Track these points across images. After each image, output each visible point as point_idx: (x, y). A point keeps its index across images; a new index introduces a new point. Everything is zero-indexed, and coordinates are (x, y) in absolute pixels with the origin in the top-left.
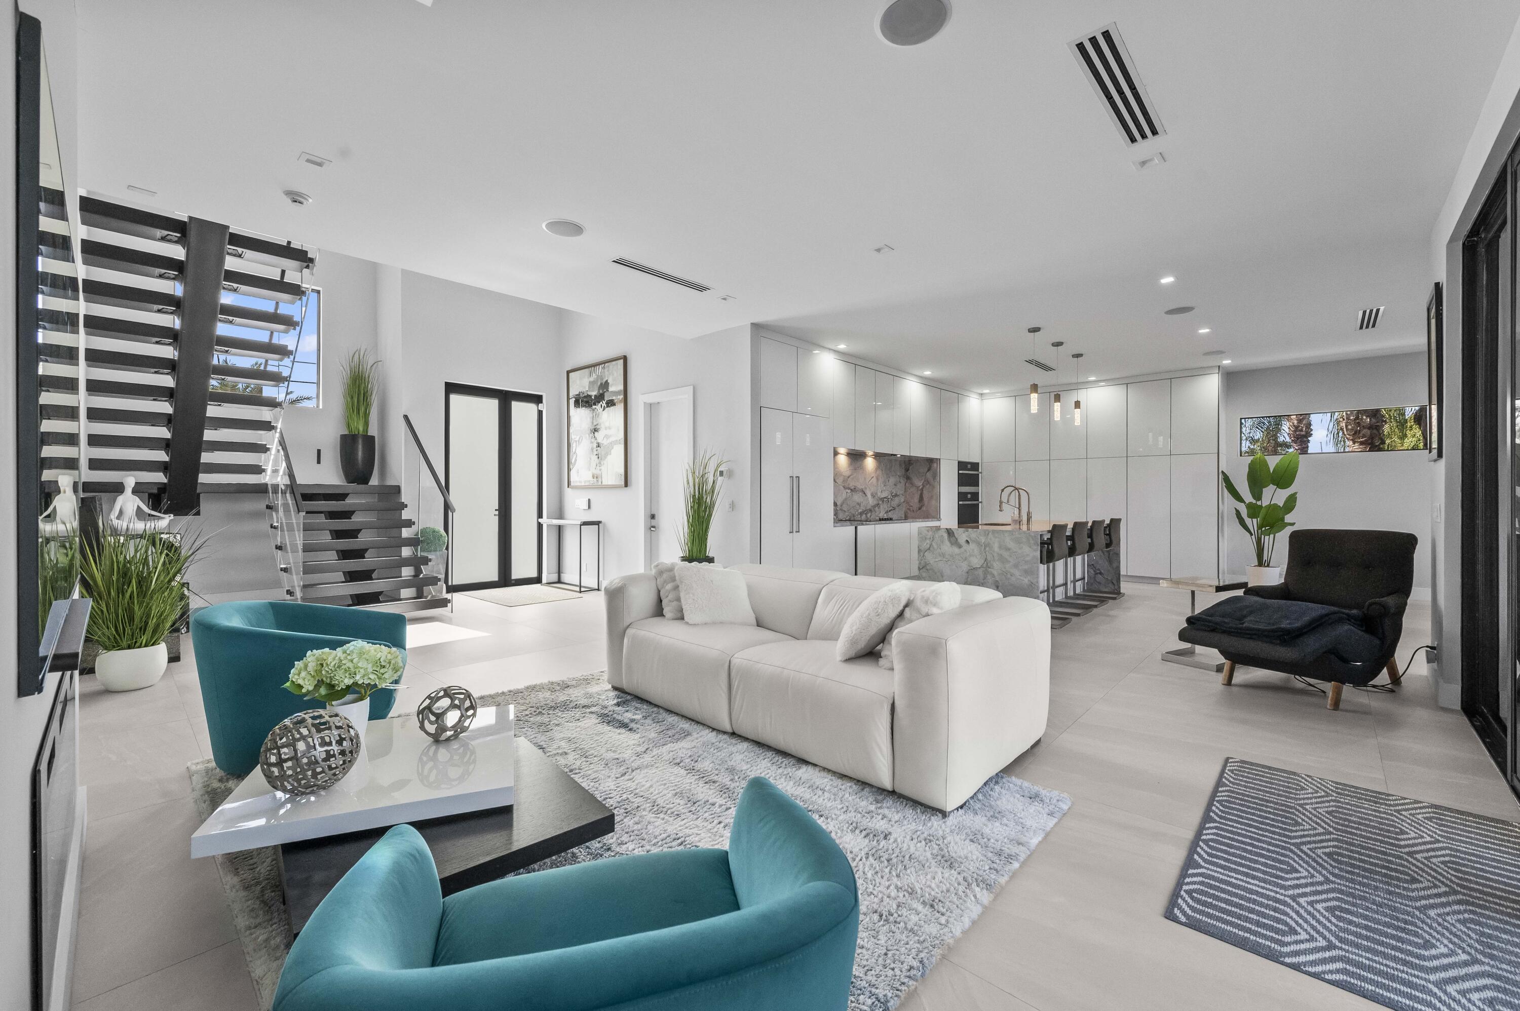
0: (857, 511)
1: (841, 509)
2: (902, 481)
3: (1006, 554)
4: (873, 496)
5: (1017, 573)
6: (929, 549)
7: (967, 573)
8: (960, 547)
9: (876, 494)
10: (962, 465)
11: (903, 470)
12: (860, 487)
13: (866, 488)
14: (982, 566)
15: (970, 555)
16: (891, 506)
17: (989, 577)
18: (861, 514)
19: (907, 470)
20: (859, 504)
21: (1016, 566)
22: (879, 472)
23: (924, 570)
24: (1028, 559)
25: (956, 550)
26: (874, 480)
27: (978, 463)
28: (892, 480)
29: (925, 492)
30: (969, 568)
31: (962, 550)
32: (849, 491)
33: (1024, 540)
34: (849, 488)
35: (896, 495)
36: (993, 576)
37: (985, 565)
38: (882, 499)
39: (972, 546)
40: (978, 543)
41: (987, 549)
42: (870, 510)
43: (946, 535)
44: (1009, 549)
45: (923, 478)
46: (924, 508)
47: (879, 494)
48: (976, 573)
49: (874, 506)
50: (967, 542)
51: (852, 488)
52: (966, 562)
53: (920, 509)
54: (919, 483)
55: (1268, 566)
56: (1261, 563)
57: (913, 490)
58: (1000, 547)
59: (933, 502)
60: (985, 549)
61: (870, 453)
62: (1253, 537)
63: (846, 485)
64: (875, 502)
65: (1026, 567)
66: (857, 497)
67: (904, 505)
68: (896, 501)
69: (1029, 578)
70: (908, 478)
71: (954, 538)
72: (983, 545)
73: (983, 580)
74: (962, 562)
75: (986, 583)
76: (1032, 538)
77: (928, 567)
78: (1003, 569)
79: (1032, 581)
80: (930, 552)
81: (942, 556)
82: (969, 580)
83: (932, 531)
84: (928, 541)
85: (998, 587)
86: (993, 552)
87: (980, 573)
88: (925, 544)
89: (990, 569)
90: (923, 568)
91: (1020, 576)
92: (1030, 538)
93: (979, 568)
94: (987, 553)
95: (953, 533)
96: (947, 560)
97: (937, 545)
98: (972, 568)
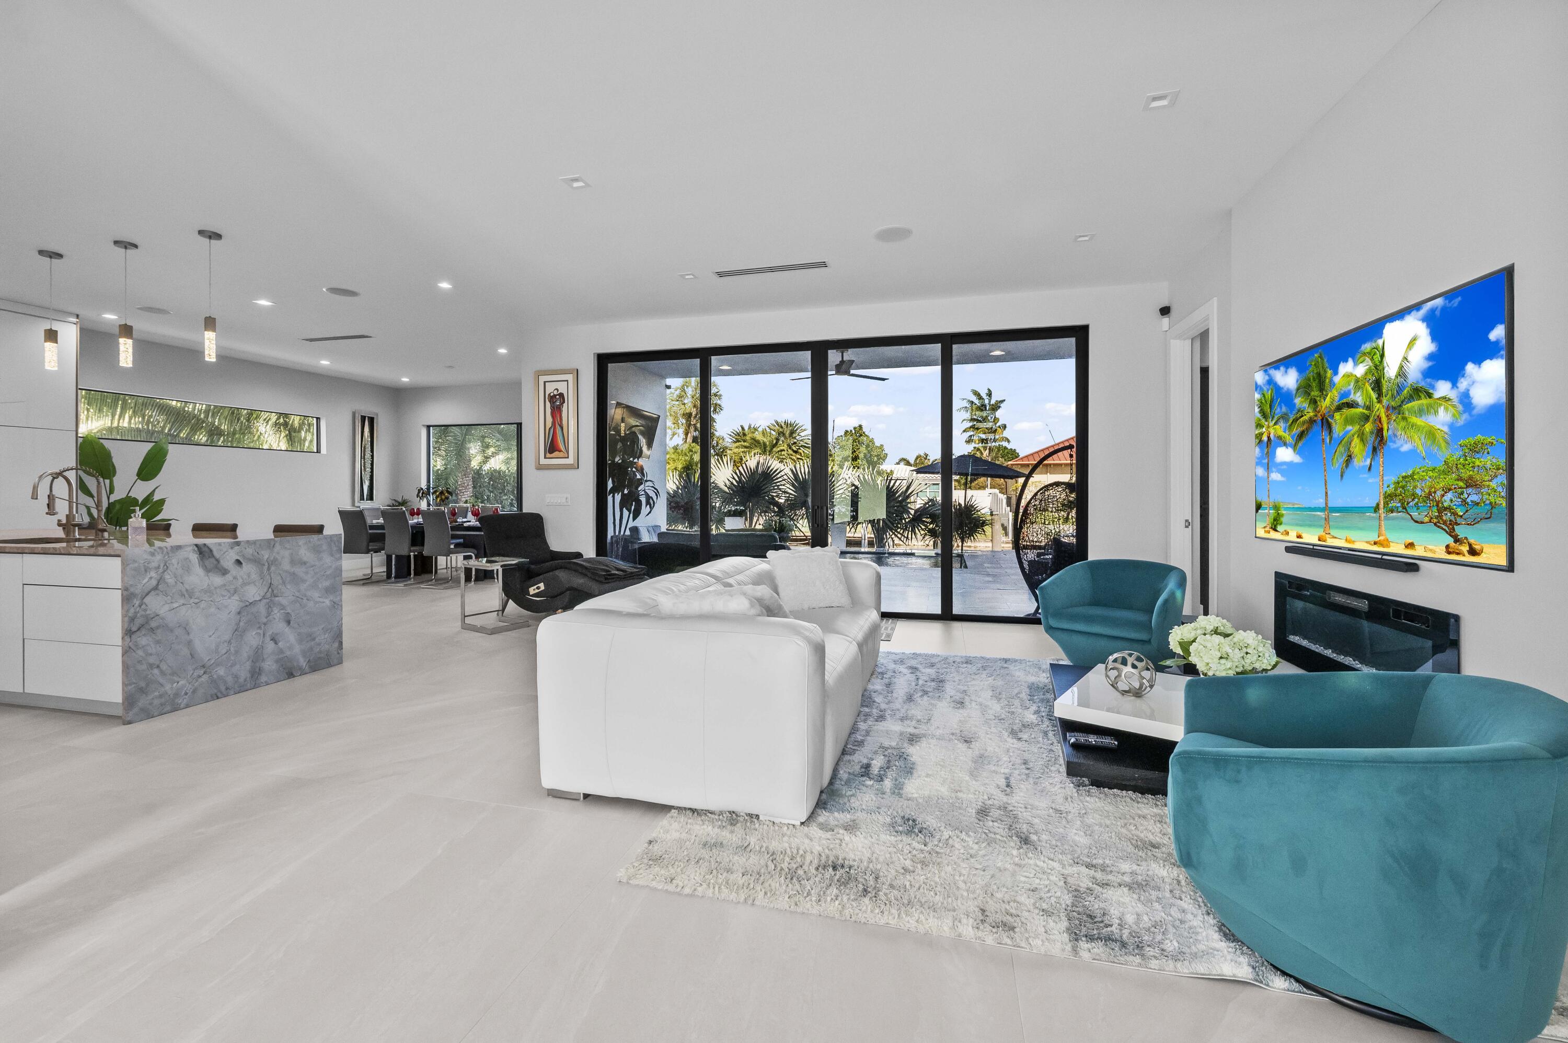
3: (300, 571)
5: (316, 595)
6: (156, 588)
7: (239, 613)
8: (224, 572)
14: (264, 597)
15: (245, 584)
17: (276, 610)
21: (314, 586)
23: (143, 631)
24: (328, 573)
25: (217, 580)
30: (242, 605)
31: (229, 577)
33: (325, 547)
36: (283, 607)
37: (269, 595)
39: (247, 567)
40: (256, 561)
41: (273, 568)
43: (194, 557)
44: (305, 563)
48: (254, 609)
50: (239, 562)
52: (236, 597)
58: (293, 562)
60: (269, 569)
69: (331, 597)
71: (212, 560)
72: (266, 564)
73: (266, 617)
74: (229, 598)
75: (270, 621)
76: (335, 543)
77: (153, 624)
78: (297, 594)
79: (335, 600)
80: (158, 594)
81: (187, 596)
82: (242, 624)
83: (162, 553)
84: (153, 574)
85: (289, 622)
86: (281, 572)
87: (262, 608)
88: (146, 580)
89: (277, 599)
90: (139, 629)
91: (319, 597)
92: (333, 544)
93: (260, 600)
94: (272, 575)
95: (211, 551)
96: (197, 601)
97: (176, 577)
98: (247, 603)
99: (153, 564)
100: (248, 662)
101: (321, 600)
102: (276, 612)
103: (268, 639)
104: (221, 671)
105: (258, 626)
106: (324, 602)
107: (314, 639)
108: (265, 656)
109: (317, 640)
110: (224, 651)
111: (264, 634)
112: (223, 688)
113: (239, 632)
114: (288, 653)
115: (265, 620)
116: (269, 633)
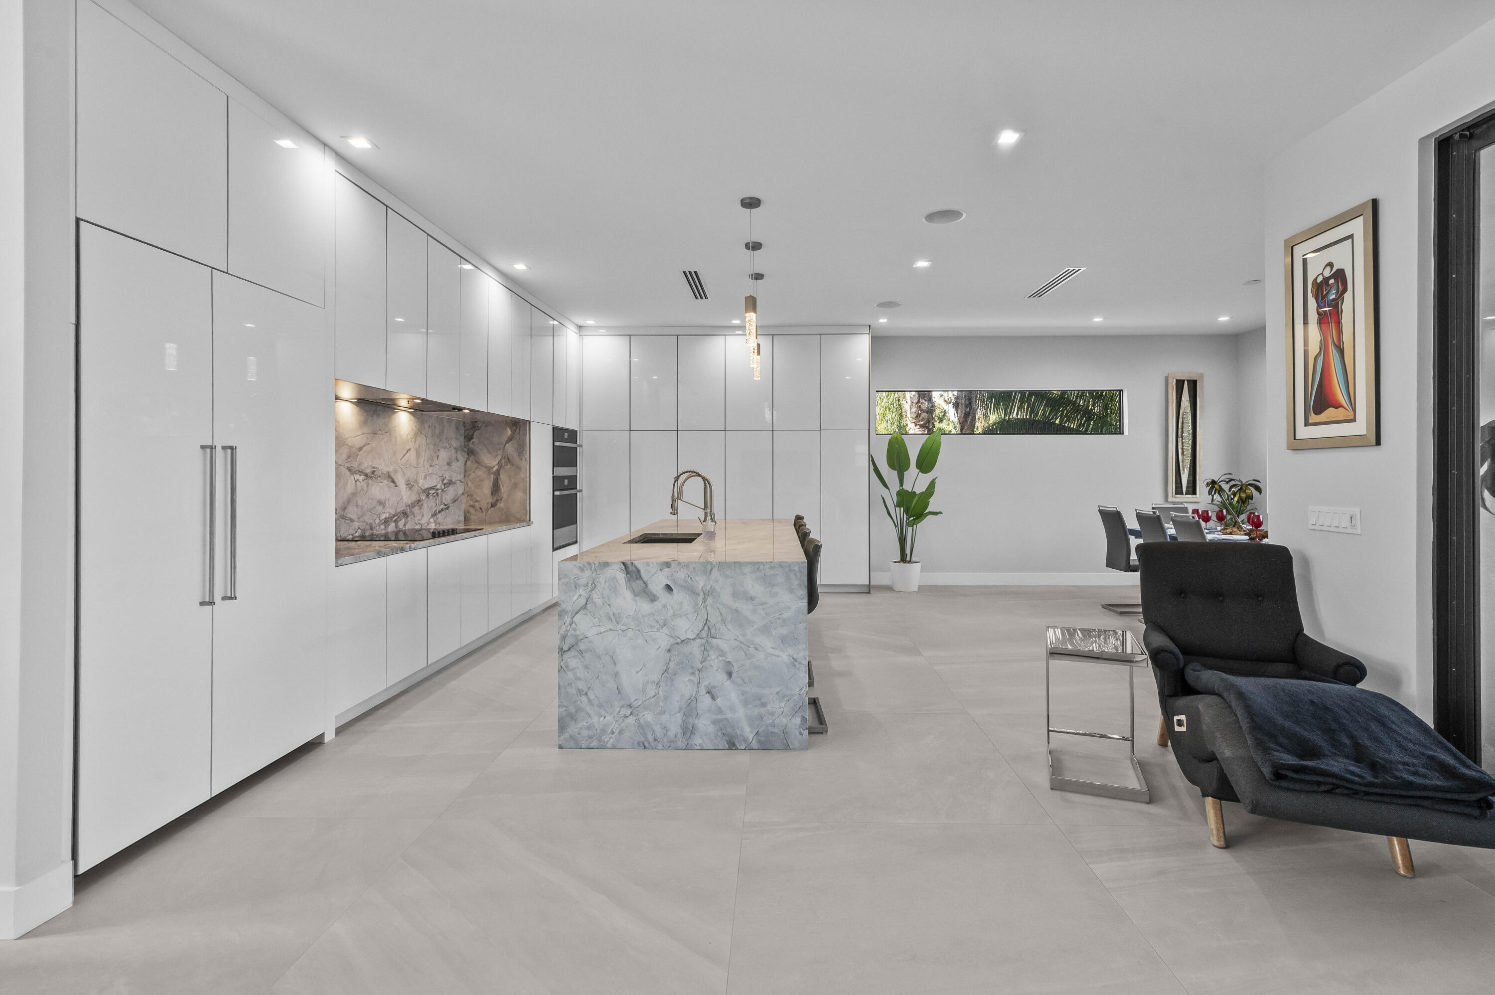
0: (379, 516)
1: (350, 518)
2: (460, 457)
3: (745, 608)
4: (409, 485)
5: (767, 643)
6: (584, 607)
7: (669, 651)
8: (653, 599)
9: (416, 481)
10: (558, 433)
11: (462, 439)
12: (383, 467)
13: (396, 471)
14: (698, 636)
15: (674, 615)
16: (442, 503)
17: (713, 655)
18: (386, 522)
19: (469, 438)
20: (381, 503)
21: (765, 630)
22: (422, 440)
23: (573, 653)
24: (786, 615)
25: (645, 607)
26: (412, 455)
27: (576, 431)
28: (444, 455)
29: (503, 476)
30: (672, 641)
31: (658, 605)
32: (361, 478)
33: (781, 579)
34: (361, 472)
35: (451, 483)
36: (722, 653)
37: (704, 634)
38: (427, 492)
39: (679, 596)
40: (692, 591)
41: (710, 600)
42: (405, 514)
43: (621, 577)
44: (752, 599)
45: (500, 452)
46: (501, 505)
47: (421, 482)
48: (686, 649)
49: (412, 506)
50: (669, 588)
51: (368, 471)
52: (665, 630)
53: (493, 506)
54: (491, 461)
55: (910, 562)
57: (480, 472)
58: (735, 595)
59: (519, 495)
60: (704, 601)
61: (403, 403)
62: (897, 528)
63: (355, 465)
64: (414, 498)
65: (784, 631)
66: (379, 490)
67: (464, 499)
68: (451, 492)
69: (790, 651)
70: (471, 453)
71: (639, 582)
72: (701, 594)
73: (701, 663)
74: (658, 630)
75: (706, 668)
76: (795, 575)
77: (582, 646)
78: (741, 638)
79: (795, 656)
80: (586, 614)
81: (614, 620)
82: (672, 665)
83: (591, 569)
84: (581, 591)
85: (730, 674)
86: (720, 607)
87: (695, 649)
88: (576, 597)
89: (715, 640)
90: (569, 649)
91: (773, 648)
92: (792, 576)
93: (694, 639)
94: (708, 608)
95: (639, 571)
96: (624, 628)
97: (603, 598)
98: (679, 641)
99: (583, 581)
100: (679, 714)
101: (776, 652)
102: (713, 657)
103: (703, 691)
104: (649, 717)
105: (691, 671)
106: (779, 656)
107: (764, 705)
108: (700, 712)
109: (769, 707)
110: (653, 693)
111: (698, 683)
112: (651, 738)
113: (668, 675)
114: (729, 715)
115: (700, 666)
116: (705, 683)
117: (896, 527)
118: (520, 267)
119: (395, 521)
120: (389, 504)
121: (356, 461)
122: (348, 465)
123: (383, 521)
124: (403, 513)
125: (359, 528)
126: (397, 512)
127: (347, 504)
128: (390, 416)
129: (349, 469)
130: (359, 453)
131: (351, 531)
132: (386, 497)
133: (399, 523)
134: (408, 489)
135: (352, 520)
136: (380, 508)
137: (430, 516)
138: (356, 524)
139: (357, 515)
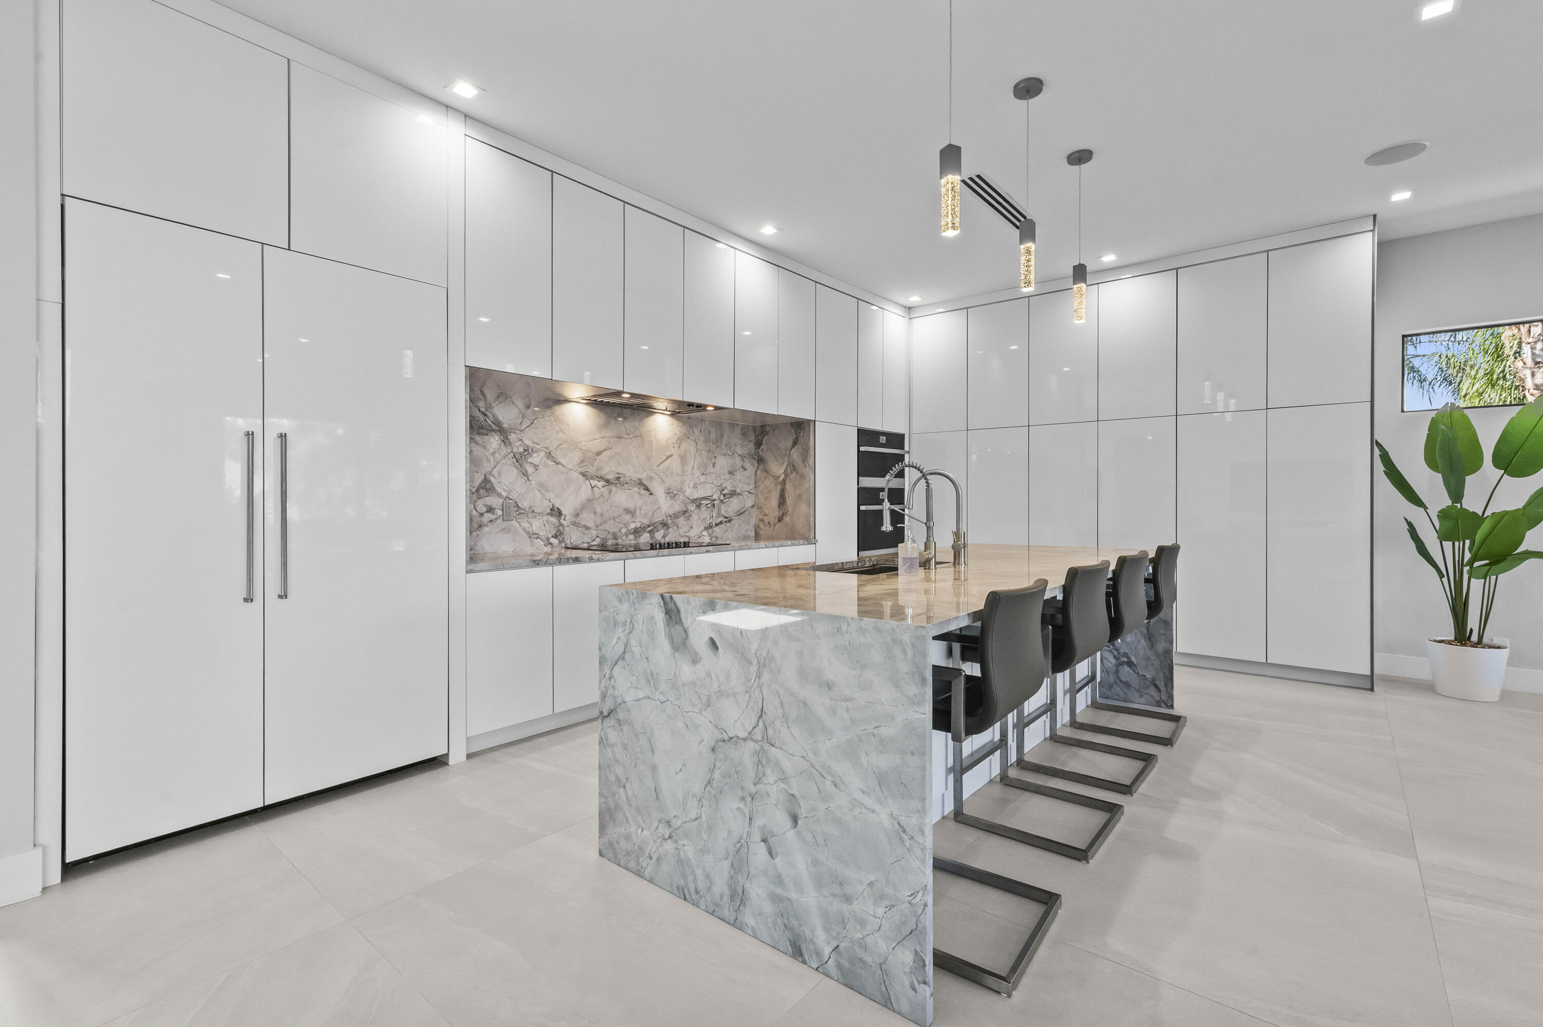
0: (626, 525)
1: (574, 524)
2: (747, 464)
3: (819, 702)
4: (671, 494)
5: (853, 779)
7: (713, 750)
8: (695, 658)
9: (681, 490)
10: (866, 436)
11: (752, 446)
12: (631, 472)
13: (651, 478)
14: (749, 737)
15: (721, 693)
16: (719, 515)
17: (771, 776)
18: (637, 532)
19: (758, 444)
20: (631, 512)
22: (689, 447)
23: (613, 721)
24: (887, 731)
25: (685, 670)
26: (675, 463)
27: (903, 436)
28: (723, 463)
29: (789, 486)
30: (718, 735)
31: (699, 670)
32: (602, 483)
33: (878, 656)
34: (601, 478)
35: (733, 493)
36: (784, 777)
37: (758, 734)
38: (698, 503)
39: (725, 660)
41: (766, 676)
42: (665, 525)
43: (659, 618)
44: (830, 685)
45: (786, 459)
46: (787, 519)
47: (688, 491)
48: (735, 754)
49: (676, 516)
50: (713, 645)
51: (611, 477)
52: (708, 714)
53: (780, 520)
54: (778, 469)
55: (1479, 643)
56: (1462, 637)
57: (769, 483)
58: (802, 674)
59: (803, 508)
60: (759, 675)
61: (660, 405)
62: (1445, 580)
63: (592, 470)
64: (677, 507)
65: (883, 762)
66: (623, 498)
67: (754, 512)
68: (734, 505)
70: (761, 460)
71: (678, 628)
72: (755, 662)
73: (755, 784)
74: (700, 712)
75: (761, 796)
76: (904, 651)
77: (621, 715)
78: (811, 757)
79: (903, 820)
80: (624, 668)
81: (652, 683)
82: (717, 775)
83: (629, 602)
84: (620, 633)
85: (795, 819)
86: (781, 691)
87: (745, 754)
88: (615, 640)
89: (773, 750)
90: (609, 714)
91: (863, 792)
92: (897, 651)
93: (745, 740)
94: (764, 689)
95: (678, 611)
96: (662, 698)
97: (641, 647)
98: (726, 738)
99: (621, 618)
100: (726, 861)
101: (869, 802)
102: (771, 779)
103: (756, 836)
104: (689, 851)
105: (740, 793)
106: (873, 812)
107: (848, 899)
108: (753, 872)
109: (856, 906)
110: (693, 815)
111: (750, 819)
112: (692, 887)
113: (713, 791)
114: (794, 895)
115: (753, 789)
116: (759, 822)
117: (1441, 576)
118: (768, 231)
119: (649, 532)
120: (640, 514)
121: (593, 466)
122: (583, 470)
123: (633, 531)
124: (661, 524)
125: (598, 537)
126: (653, 522)
127: (581, 510)
128: (642, 419)
129: (584, 475)
130: (597, 457)
131: (587, 539)
132: (636, 505)
133: (656, 534)
134: (668, 498)
135: (587, 528)
136: (628, 517)
137: (702, 528)
138: (594, 533)
139: (595, 523)
